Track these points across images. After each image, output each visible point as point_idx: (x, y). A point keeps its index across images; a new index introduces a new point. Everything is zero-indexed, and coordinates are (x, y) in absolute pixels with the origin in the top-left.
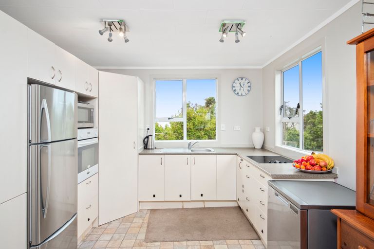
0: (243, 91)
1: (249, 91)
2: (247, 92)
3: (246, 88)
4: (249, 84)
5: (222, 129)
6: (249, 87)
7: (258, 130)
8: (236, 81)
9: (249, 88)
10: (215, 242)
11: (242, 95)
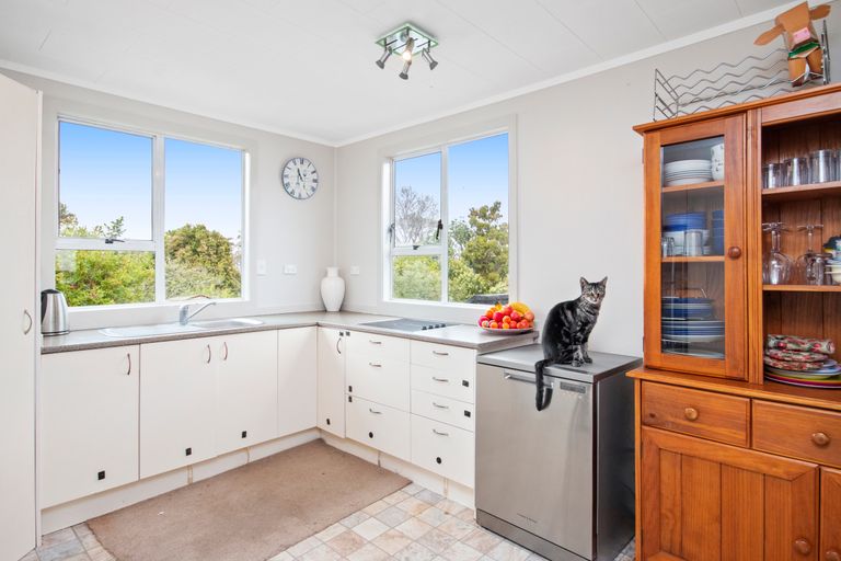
0: (303, 189)
1: (313, 189)
2: (310, 192)
3: (309, 184)
4: (315, 176)
5: (260, 272)
6: (315, 181)
7: (333, 272)
8: (291, 165)
9: (314, 185)
10: (346, 522)
11: (300, 198)
